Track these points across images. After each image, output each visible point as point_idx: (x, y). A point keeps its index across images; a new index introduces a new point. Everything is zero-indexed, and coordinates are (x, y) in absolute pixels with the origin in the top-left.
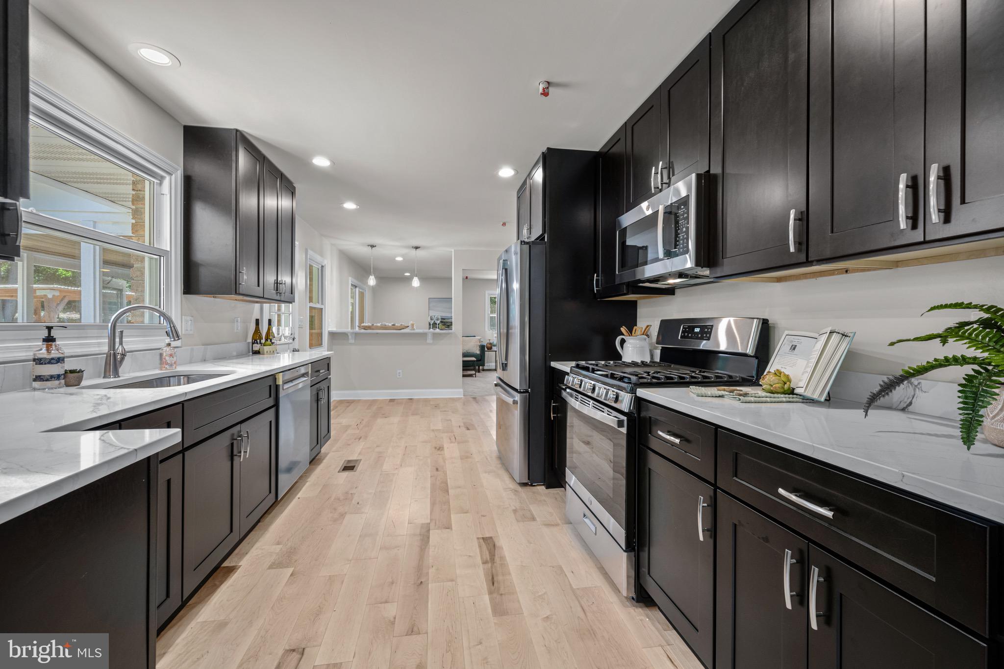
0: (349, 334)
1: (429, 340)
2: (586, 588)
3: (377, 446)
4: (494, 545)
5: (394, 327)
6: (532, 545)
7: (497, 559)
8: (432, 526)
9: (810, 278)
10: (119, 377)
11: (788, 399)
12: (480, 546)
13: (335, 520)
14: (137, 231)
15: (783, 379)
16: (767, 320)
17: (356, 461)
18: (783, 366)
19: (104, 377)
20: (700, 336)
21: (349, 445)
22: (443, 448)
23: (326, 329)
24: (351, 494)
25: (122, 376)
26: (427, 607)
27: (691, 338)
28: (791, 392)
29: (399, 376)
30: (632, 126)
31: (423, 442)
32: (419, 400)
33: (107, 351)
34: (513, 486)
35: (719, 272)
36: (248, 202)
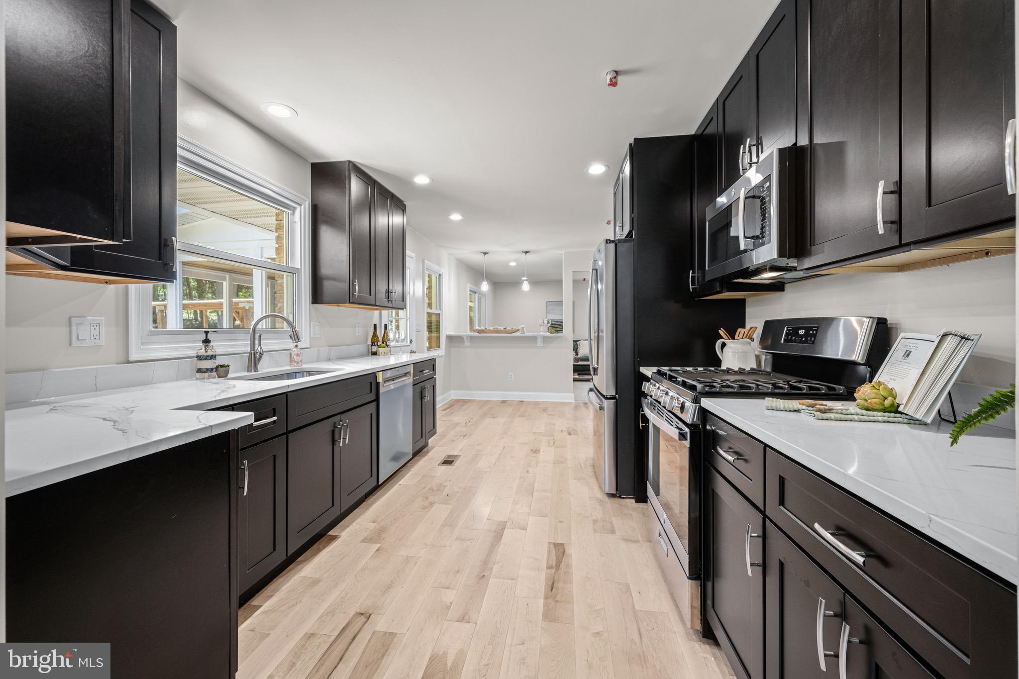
0: (464, 338)
1: (540, 343)
2: (650, 612)
3: (478, 444)
4: (564, 552)
5: (505, 331)
6: (603, 557)
7: (563, 565)
8: (508, 525)
9: (940, 264)
10: (257, 371)
11: (886, 418)
12: (549, 551)
13: (424, 508)
14: (279, 254)
15: (882, 394)
16: (885, 320)
17: (456, 456)
18: (893, 377)
19: (248, 371)
20: (804, 339)
21: (454, 441)
22: (539, 451)
23: (444, 333)
24: (444, 486)
25: (260, 371)
26: (482, 600)
27: (794, 341)
28: (895, 409)
29: (511, 378)
30: (722, 102)
31: (522, 444)
32: (529, 403)
33: (249, 351)
34: (600, 495)
35: (808, 263)
36: (361, 222)
